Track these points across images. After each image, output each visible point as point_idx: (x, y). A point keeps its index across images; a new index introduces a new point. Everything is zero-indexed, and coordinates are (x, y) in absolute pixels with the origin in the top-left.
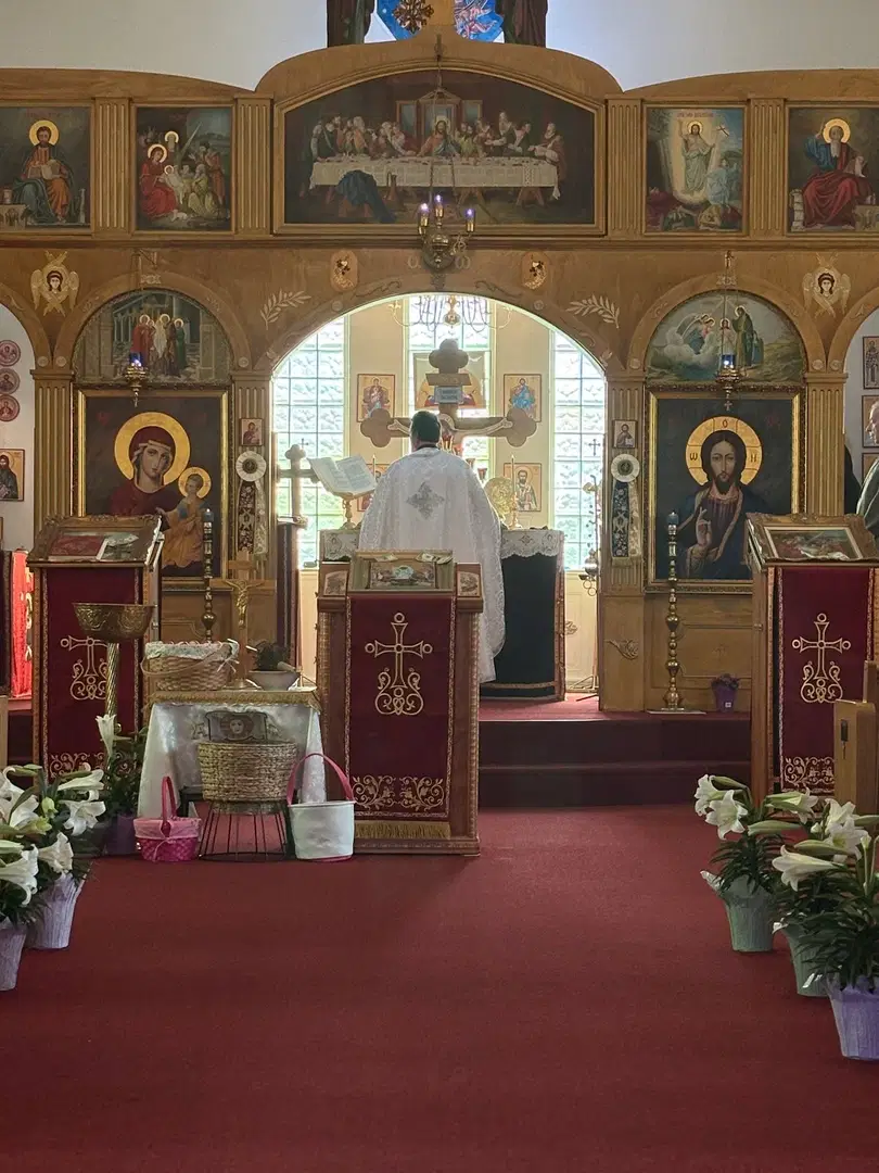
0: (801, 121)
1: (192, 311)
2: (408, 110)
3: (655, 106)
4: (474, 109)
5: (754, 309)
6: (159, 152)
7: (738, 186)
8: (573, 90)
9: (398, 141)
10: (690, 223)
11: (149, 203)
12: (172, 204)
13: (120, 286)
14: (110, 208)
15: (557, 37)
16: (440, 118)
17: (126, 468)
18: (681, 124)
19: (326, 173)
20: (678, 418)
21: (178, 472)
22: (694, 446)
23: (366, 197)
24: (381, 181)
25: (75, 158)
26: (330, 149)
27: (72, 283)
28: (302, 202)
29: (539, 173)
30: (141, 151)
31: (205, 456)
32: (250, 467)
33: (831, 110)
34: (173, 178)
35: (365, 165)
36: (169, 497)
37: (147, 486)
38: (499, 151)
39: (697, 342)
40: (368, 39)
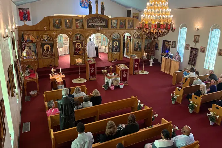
0: (120, 21)
1: (81, 35)
2: (95, 20)
3: (112, 19)
4: (100, 20)
5: (118, 34)
6: (77, 22)
7: (117, 25)
8: (106, 18)
9: (95, 22)
10: (114, 28)
11: (77, 27)
12: (78, 27)
13: (76, 33)
14: (74, 27)
15: (105, 14)
16: (97, 20)
17: (77, 47)
18: (113, 21)
19: (90, 24)
20: (113, 42)
21: (80, 47)
22: (114, 44)
23: (93, 26)
24: (94, 25)
25: (71, 23)
26: (90, 22)
27: (72, 33)
28: (88, 27)
29: (104, 24)
30: (76, 22)
31: (82, 46)
32: (86, 47)
33: (122, 20)
34: (78, 24)
35: (92, 24)
36: (80, 49)
37: (78, 48)
38: (101, 23)
39: (114, 37)
40: (92, 14)
